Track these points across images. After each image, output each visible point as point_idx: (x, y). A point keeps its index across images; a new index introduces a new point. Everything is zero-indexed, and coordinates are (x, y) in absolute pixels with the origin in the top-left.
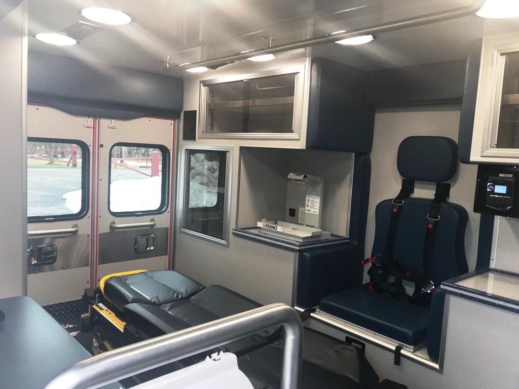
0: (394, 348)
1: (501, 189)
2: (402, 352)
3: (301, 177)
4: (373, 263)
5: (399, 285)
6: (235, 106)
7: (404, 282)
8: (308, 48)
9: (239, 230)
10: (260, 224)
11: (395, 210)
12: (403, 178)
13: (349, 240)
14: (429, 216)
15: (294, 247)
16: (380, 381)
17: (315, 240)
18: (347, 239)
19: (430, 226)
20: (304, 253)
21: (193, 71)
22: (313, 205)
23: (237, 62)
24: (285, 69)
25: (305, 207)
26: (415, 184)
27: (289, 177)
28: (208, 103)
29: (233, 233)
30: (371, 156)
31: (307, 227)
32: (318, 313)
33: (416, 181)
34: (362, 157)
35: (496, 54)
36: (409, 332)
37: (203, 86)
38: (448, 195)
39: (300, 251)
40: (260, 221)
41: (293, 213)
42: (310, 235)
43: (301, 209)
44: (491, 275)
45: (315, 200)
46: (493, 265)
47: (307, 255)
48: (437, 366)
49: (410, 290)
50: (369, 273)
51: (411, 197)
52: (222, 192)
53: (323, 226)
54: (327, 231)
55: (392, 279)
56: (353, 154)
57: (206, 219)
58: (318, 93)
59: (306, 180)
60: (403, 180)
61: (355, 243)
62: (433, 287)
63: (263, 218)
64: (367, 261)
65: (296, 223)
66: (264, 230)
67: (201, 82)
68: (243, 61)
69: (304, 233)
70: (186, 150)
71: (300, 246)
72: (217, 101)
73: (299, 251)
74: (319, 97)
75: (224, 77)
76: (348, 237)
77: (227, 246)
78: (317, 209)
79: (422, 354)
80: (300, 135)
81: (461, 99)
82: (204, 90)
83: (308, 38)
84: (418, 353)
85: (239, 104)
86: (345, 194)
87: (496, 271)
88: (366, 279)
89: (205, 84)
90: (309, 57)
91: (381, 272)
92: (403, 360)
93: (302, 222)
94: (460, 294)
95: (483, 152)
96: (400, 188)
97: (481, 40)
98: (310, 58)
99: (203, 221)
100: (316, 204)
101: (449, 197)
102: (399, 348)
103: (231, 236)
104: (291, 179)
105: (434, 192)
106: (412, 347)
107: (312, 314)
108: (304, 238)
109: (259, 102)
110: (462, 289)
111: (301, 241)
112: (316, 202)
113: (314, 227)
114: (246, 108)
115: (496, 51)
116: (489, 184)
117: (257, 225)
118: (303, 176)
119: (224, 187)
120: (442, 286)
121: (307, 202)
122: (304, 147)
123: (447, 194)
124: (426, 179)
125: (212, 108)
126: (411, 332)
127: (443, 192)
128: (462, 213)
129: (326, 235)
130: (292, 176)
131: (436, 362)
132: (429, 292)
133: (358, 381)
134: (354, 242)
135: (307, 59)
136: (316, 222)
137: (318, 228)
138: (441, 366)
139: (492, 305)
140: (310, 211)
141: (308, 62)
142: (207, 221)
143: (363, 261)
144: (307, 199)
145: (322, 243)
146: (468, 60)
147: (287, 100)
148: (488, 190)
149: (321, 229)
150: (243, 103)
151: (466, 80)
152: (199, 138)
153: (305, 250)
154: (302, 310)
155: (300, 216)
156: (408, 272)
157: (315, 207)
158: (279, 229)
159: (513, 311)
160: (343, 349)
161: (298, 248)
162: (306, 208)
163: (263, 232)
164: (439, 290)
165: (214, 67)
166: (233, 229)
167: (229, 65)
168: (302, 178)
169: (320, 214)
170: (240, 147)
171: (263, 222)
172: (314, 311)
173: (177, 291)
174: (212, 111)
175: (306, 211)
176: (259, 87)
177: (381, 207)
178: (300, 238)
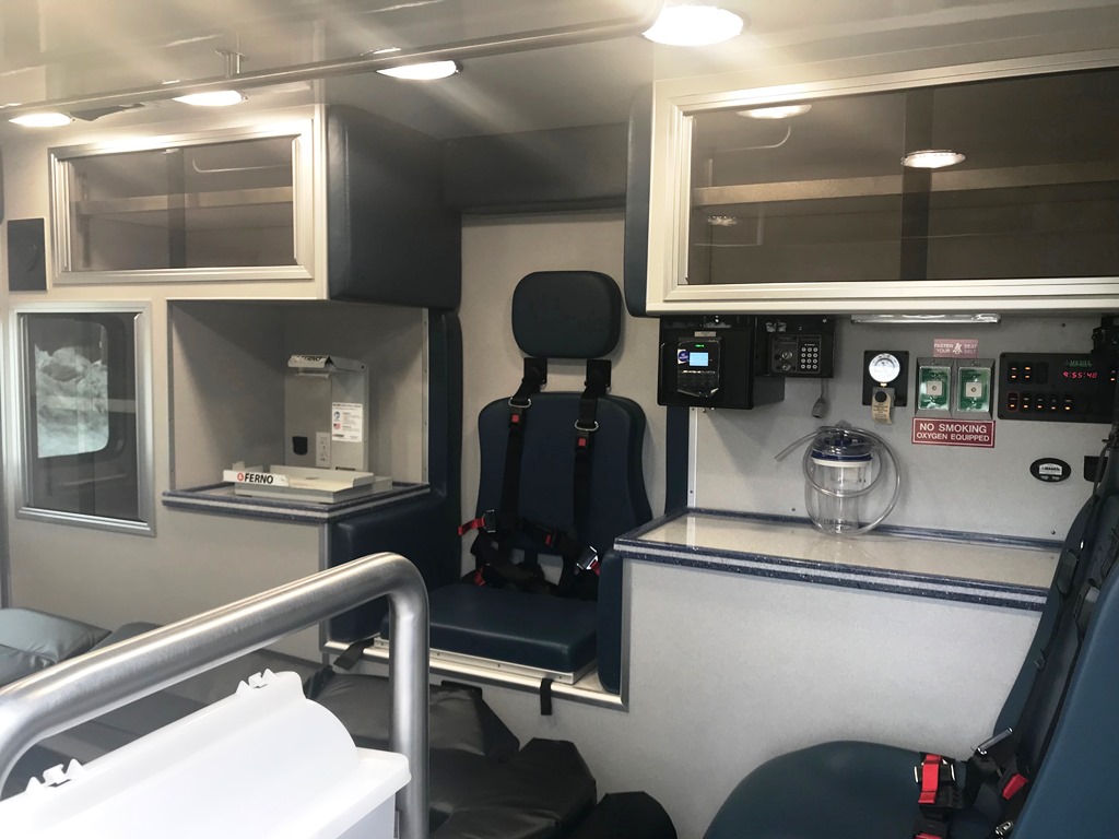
0: (538, 684)
1: (699, 359)
2: (554, 687)
3: (320, 363)
4: (480, 529)
5: (532, 566)
6: (147, 209)
7: (542, 558)
8: (316, 82)
9: (180, 493)
10: (230, 476)
11: (516, 419)
12: (527, 356)
13: (428, 490)
14: (578, 425)
15: (318, 515)
16: (522, 745)
17: (360, 495)
18: (427, 487)
19: (582, 443)
20: (341, 525)
21: (28, 121)
22: (349, 422)
23: (148, 106)
24: (265, 126)
25: (329, 431)
26: (549, 366)
27: (291, 364)
28: (74, 200)
29: (166, 503)
30: (460, 315)
31: (339, 472)
32: (380, 645)
33: (549, 360)
34: (443, 316)
35: (678, 114)
36: (563, 648)
37: (59, 160)
38: (608, 382)
39: (333, 522)
40: (230, 468)
41: (301, 446)
42: (350, 486)
43: (320, 435)
44: (691, 520)
45: (353, 413)
46: (692, 503)
47: (347, 527)
48: (617, 700)
49: (553, 572)
50: (473, 551)
51: (542, 391)
52: (129, 411)
53: (372, 465)
54: (384, 475)
55: (518, 557)
56: (425, 312)
57: (91, 480)
58: (345, 178)
59: (332, 368)
60: (526, 360)
61: (443, 493)
62: (596, 558)
63: (236, 461)
64: (468, 526)
65: (312, 464)
66: (241, 486)
67: (51, 150)
68: (164, 103)
69: (333, 484)
70: (20, 315)
71: (329, 511)
72: (97, 196)
73: (328, 521)
74: (348, 189)
75: (111, 141)
76: (428, 483)
77: (153, 534)
78: (357, 430)
79: (589, 683)
80: (312, 269)
81: (624, 196)
82: (61, 171)
83: (316, 60)
84: (581, 684)
85: (161, 202)
86: (414, 394)
87: (698, 512)
88: (468, 563)
89: (63, 155)
90: (320, 102)
91: (496, 545)
92: (556, 702)
93: (325, 464)
94: (648, 555)
95: (666, 293)
96: (521, 375)
97: (651, 85)
98: (323, 105)
99: (81, 486)
100: (356, 420)
101: (609, 385)
102: (546, 683)
103: (161, 510)
104: (296, 370)
105: (584, 378)
106: (571, 674)
107: (367, 651)
108: (336, 494)
109: (206, 199)
110: (650, 547)
111: (331, 500)
112: (355, 417)
113: (354, 470)
114: (177, 214)
115: (676, 108)
116: (679, 351)
117: (222, 476)
118: (323, 360)
119: (134, 399)
120: (616, 547)
121: (334, 418)
122: (324, 296)
123: (606, 380)
124: (567, 355)
125: (84, 211)
126: (566, 647)
127: (599, 377)
128: (635, 413)
129: (383, 484)
130: (297, 361)
131: (616, 693)
132: (589, 568)
133: (481, 753)
134: (440, 493)
135: (317, 107)
136: (358, 458)
137: (363, 471)
138: (625, 699)
139: (702, 567)
140: (342, 436)
141: (318, 115)
142: (93, 484)
143: (460, 529)
144: (334, 411)
145: (376, 499)
146: (631, 122)
147: (277, 194)
148: (680, 362)
149: (370, 471)
150: (169, 201)
151: (630, 160)
152: (55, 285)
153: (342, 519)
154: (345, 647)
155: (319, 450)
156: (549, 538)
157: (353, 427)
158: (279, 479)
159: (736, 571)
160: (445, 700)
161: (326, 515)
162: (334, 431)
163: (238, 492)
164: (611, 556)
165: (89, 114)
166: (164, 494)
167: (127, 111)
168: (323, 366)
169: (365, 441)
170: (168, 301)
171: (236, 470)
172: (370, 644)
173: (33, 653)
174: (83, 220)
175: (334, 438)
176: (199, 167)
177: (487, 415)
178: (327, 494)
